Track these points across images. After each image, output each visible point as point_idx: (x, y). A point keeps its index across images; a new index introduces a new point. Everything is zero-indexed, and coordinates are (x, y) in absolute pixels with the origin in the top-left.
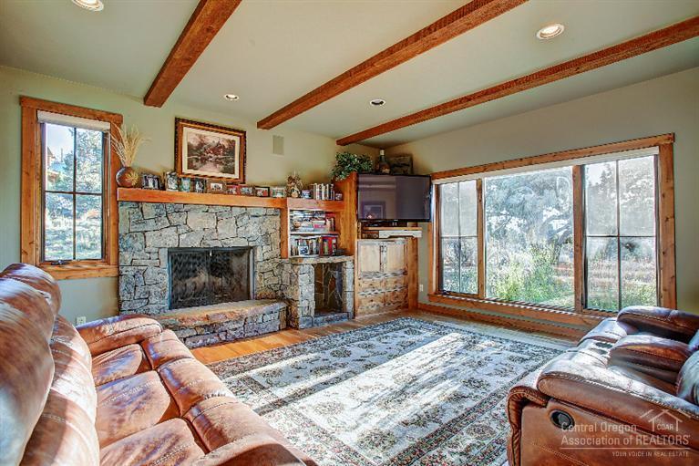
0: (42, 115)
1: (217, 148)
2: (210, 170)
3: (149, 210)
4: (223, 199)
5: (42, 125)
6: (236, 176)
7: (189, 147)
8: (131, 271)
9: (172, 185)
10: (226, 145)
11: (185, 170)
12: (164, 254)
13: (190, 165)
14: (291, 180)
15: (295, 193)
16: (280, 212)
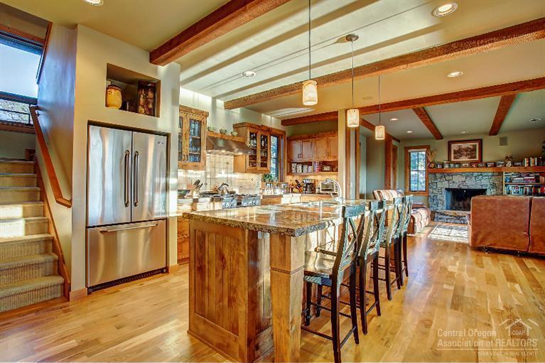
0: (409, 151)
1: (466, 150)
2: (464, 159)
3: (438, 175)
4: (468, 170)
5: (410, 153)
6: (477, 159)
7: (454, 150)
8: (432, 195)
9: (446, 166)
10: (471, 147)
11: (453, 160)
12: (443, 190)
13: (455, 158)
14: (507, 157)
15: (509, 164)
16: (500, 174)
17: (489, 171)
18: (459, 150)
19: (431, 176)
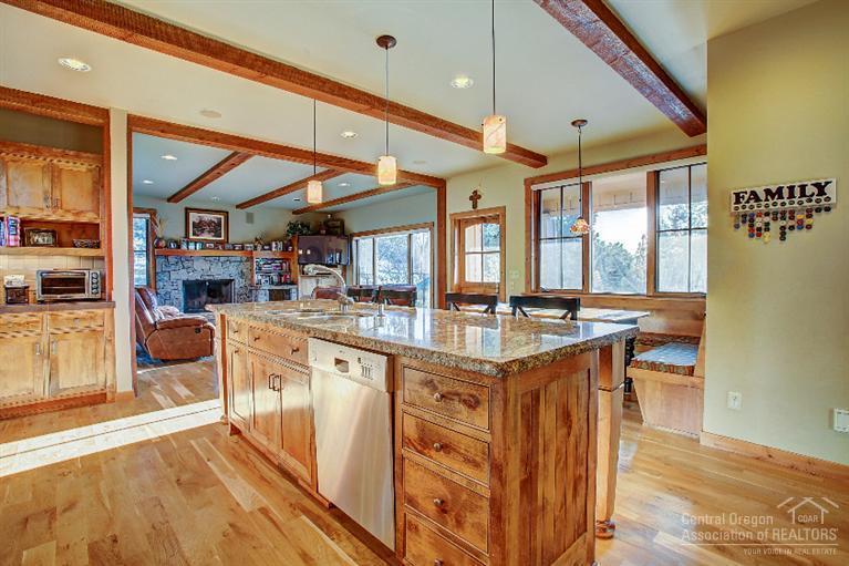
1: (210, 223)
2: (206, 236)
3: (172, 260)
4: (214, 253)
6: (223, 238)
7: (194, 223)
8: (163, 291)
9: (184, 247)
10: (216, 221)
11: (191, 237)
12: (180, 283)
13: (194, 234)
14: (257, 240)
15: (259, 248)
16: (250, 259)
17: (238, 255)
18: (201, 222)
19: (160, 261)
